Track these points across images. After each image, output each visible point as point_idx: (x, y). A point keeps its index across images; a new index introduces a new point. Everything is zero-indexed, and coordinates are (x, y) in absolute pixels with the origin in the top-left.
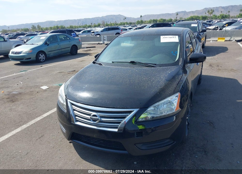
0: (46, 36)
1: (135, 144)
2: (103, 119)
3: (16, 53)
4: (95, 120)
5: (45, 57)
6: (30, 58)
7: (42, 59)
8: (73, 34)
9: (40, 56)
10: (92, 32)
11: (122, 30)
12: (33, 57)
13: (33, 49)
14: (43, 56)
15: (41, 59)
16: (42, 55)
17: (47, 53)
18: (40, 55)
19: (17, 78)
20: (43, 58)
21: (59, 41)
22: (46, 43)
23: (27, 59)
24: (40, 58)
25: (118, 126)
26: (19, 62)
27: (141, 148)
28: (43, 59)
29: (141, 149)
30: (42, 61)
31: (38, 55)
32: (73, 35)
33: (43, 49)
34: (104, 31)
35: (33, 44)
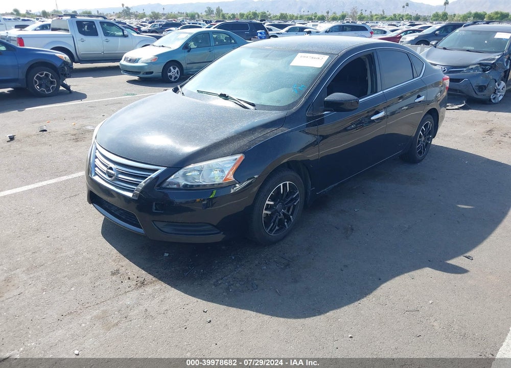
0: (189, 33)
1: (153, 221)
2: (120, 176)
3: (130, 61)
4: (110, 176)
5: (179, 74)
6: (152, 73)
7: (173, 77)
8: (261, 33)
9: (170, 71)
10: (307, 32)
11: (372, 33)
12: (157, 71)
13: (159, 56)
14: (176, 71)
15: (171, 77)
16: (174, 68)
17: (184, 66)
18: (171, 68)
19: (111, 104)
20: (176, 75)
21: (212, 44)
22: (186, 47)
23: (147, 73)
24: (169, 74)
25: (134, 189)
26: (136, 78)
27: (162, 229)
28: (176, 78)
29: (162, 231)
30: (173, 80)
31: (166, 68)
32: (259, 35)
33: (178, 58)
34: (332, 32)
35: (163, 46)
